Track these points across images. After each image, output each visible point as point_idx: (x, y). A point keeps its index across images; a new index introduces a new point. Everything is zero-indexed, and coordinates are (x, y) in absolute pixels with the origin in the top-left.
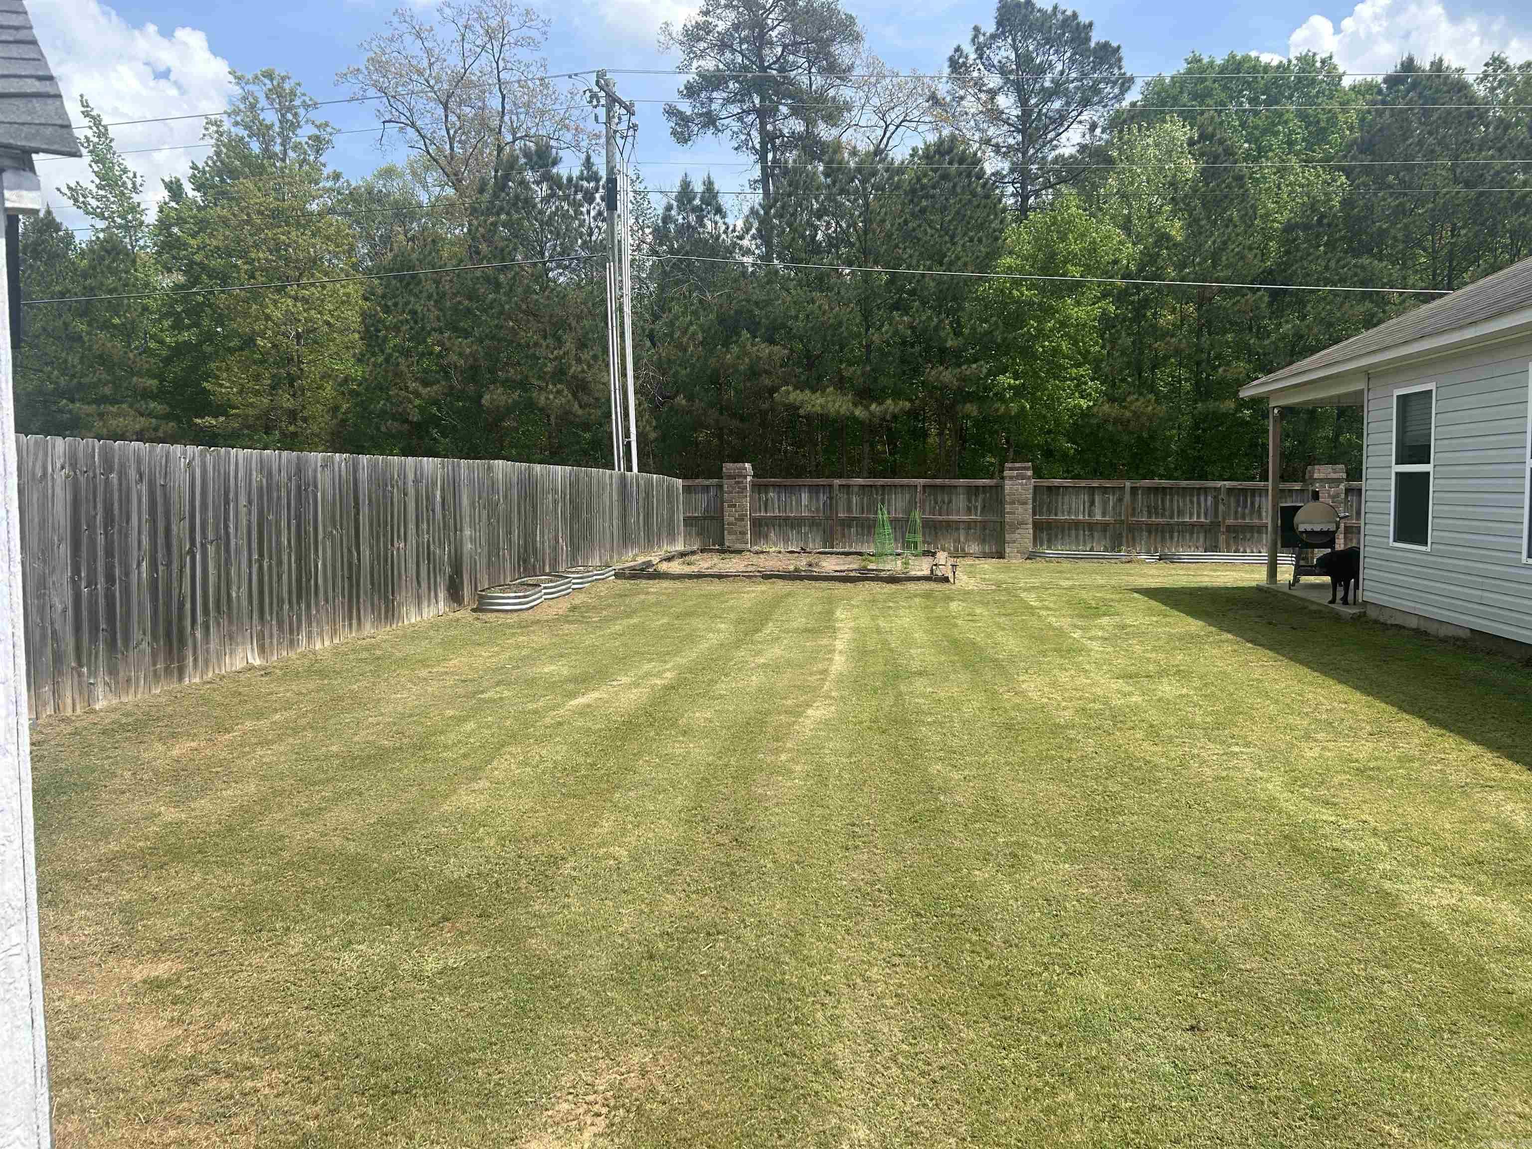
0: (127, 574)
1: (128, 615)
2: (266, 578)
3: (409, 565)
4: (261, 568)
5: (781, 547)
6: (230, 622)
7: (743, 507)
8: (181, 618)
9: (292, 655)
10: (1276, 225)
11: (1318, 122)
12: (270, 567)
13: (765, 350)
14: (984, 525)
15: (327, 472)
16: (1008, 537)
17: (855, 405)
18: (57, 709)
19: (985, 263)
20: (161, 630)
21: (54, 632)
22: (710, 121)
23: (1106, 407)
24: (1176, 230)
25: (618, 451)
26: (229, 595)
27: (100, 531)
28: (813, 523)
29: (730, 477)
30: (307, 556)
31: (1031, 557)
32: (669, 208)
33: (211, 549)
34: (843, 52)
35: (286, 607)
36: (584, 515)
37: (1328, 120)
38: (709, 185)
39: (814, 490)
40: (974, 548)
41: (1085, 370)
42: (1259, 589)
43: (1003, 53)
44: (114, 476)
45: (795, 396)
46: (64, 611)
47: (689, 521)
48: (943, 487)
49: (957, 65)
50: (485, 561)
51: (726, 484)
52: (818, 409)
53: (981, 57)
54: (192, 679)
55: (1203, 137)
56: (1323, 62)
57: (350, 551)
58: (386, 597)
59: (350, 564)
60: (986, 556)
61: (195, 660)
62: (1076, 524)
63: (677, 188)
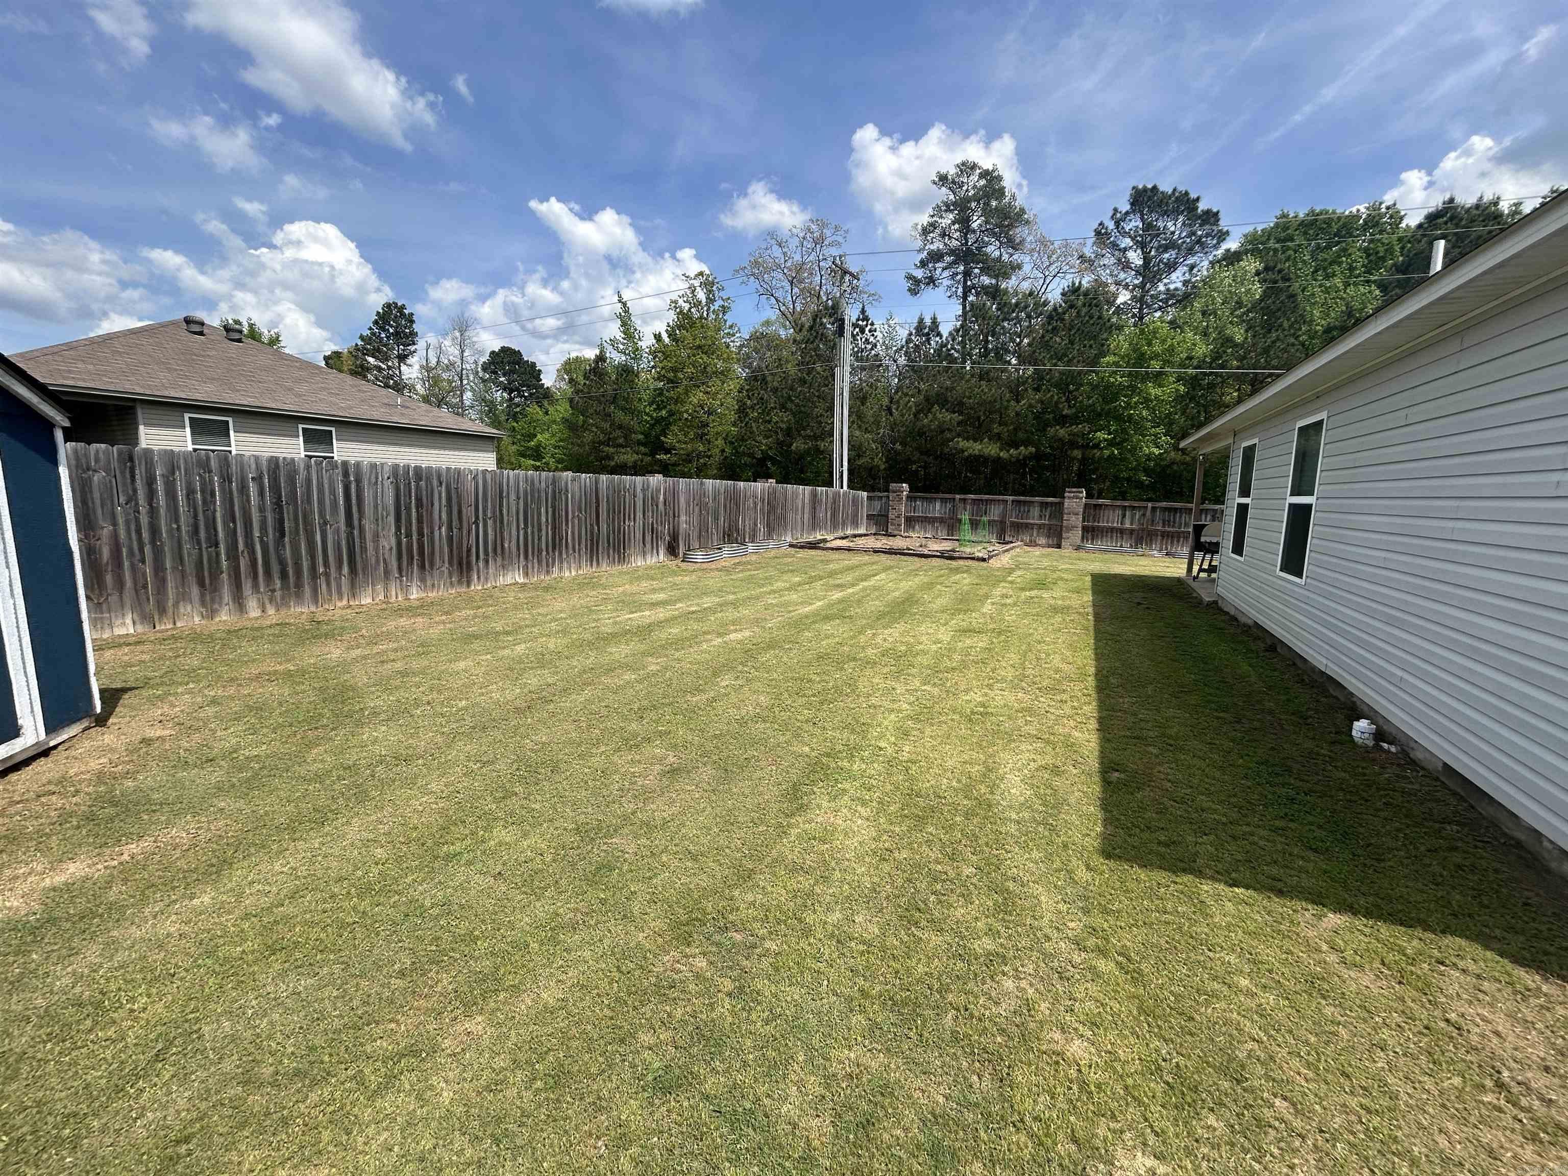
0: (432, 533)
1: (432, 553)
2: (530, 538)
3: (637, 535)
4: (526, 533)
5: (922, 535)
6: (503, 559)
7: (900, 510)
8: (469, 555)
9: (548, 578)
10: (1318, 328)
11: (1377, 253)
12: (533, 533)
13: (948, 416)
14: (1050, 527)
15: (576, 484)
16: (1064, 535)
17: (1001, 450)
18: (386, 596)
19: (1095, 362)
20: (455, 561)
21: (384, 560)
22: (931, 281)
23: (1173, 454)
24: (1238, 334)
25: (836, 476)
26: (503, 546)
27: (414, 510)
28: (941, 520)
29: (894, 492)
30: (560, 528)
31: (1078, 548)
32: (911, 334)
33: (490, 523)
34: (1020, 232)
35: (544, 553)
36: (779, 511)
37: (1386, 250)
38: (934, 321)
39: (944, 501)
40: (1042, 541)
41: (1161, 430)
42: (1179, 580)
43: (1134, 223)
44: (423, 483)
45: (962, 444)
46: (391, 549)
47: (869, 517)
48: (1025, 502)
49: (1101, 234)
50: (696, 534)
51: (891, 496)
52: (977, 452)
53: (1117, 228)
54: (476, 586)
55: (1267, 269)
56: (1388, 208)
57: (591, 525)
58: (619, 552)
59: (592, 533)
60: (1049, 546)
61: (479, 578)
62: (1112, 529)
63: (916, 320)
